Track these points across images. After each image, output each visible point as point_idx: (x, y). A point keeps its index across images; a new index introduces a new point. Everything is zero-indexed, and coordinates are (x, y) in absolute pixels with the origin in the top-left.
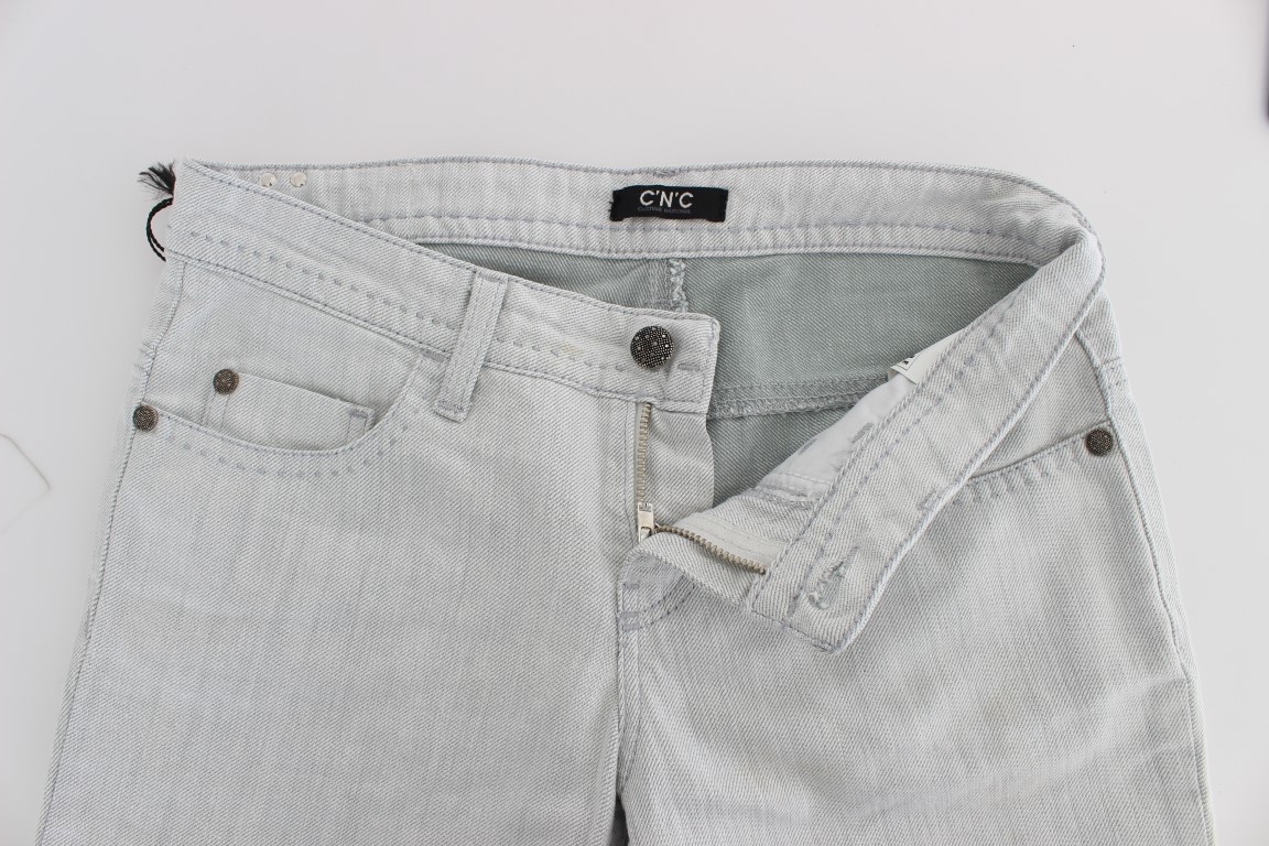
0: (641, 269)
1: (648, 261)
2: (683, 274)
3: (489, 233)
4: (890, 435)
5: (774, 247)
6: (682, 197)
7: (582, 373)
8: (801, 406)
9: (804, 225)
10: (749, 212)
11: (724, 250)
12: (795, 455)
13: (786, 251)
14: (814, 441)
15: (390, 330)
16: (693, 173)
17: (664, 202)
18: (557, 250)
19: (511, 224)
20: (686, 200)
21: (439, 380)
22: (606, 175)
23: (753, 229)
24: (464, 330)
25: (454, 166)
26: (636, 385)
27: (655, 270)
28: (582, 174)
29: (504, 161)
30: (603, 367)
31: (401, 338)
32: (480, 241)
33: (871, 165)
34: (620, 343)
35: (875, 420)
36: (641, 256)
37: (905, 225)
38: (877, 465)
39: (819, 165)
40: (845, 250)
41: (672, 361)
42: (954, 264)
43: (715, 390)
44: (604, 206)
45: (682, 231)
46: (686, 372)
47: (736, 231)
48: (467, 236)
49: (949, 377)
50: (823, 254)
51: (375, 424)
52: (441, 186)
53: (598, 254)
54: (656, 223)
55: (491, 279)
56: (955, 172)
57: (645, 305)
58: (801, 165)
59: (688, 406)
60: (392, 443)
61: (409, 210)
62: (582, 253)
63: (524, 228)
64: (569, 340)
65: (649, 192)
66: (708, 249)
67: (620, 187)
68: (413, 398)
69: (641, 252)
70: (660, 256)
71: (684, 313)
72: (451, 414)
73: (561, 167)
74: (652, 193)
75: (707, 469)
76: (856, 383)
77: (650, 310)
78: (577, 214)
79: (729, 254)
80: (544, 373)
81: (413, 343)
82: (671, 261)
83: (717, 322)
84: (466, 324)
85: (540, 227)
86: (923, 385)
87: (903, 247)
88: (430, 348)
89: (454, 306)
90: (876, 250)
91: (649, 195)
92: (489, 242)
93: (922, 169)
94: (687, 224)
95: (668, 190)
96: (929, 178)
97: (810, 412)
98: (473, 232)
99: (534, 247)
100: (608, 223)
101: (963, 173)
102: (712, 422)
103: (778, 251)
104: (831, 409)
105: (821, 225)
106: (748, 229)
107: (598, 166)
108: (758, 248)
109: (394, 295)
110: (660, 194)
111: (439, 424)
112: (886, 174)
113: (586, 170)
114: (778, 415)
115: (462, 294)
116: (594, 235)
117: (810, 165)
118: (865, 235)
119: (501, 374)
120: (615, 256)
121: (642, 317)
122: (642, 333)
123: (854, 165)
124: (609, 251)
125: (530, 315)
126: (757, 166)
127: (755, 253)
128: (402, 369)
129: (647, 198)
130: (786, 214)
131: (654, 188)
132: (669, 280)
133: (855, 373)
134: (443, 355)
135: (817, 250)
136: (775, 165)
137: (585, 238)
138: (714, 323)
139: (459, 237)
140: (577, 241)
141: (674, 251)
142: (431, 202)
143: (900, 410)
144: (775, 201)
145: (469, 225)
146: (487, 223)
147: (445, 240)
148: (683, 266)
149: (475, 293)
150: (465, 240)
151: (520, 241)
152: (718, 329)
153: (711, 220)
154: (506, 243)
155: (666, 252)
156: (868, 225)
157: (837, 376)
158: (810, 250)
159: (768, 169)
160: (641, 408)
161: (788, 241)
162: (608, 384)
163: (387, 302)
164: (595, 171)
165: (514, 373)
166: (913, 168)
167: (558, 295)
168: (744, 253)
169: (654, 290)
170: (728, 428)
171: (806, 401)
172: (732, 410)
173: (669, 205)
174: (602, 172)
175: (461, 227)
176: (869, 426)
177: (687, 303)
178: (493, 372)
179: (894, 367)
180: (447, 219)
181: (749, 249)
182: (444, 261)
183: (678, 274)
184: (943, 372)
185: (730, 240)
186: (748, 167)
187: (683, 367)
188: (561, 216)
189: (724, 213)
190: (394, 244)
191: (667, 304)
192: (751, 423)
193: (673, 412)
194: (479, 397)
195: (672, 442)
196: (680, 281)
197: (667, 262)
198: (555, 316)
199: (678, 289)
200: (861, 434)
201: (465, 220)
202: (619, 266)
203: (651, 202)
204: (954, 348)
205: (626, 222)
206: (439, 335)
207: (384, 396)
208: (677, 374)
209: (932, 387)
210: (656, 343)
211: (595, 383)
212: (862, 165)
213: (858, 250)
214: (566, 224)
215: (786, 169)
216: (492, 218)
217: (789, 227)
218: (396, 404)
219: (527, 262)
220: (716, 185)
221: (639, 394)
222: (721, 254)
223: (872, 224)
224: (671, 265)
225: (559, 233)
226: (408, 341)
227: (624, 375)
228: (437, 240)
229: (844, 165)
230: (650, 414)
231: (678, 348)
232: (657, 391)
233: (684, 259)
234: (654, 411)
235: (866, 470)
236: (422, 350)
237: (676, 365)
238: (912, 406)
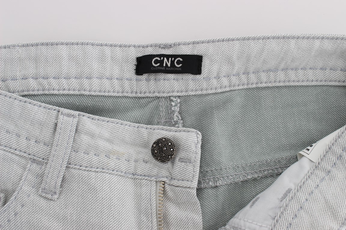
0: (155, 102)
1: (159, 98)
2: (179, 105)
3: (66, 87)
4: (302, 196)
5: (230, 86)
6: (176, 61)
7: (124, 166)
8: (249, 177)
9: (246, 73)
10: (215, 68)
11: (202, 90)
12: (248, 207)
13: (237, 88)
14: (258, 198)
15: (11, 148)
16: (182, 46)
17: (166, 64)
18: (106, 94)
19: (78, 81)
20: (178, 62)
21: (41, 176)
22: (132, 49)
23: (218, 77)
24: (54, 147)
25: (44, 48)
26: (155, 171)
27: (163, 103)
28: (118, 49)
29: (73, 44)
30: (136, 161)
31: (17, 152)
32: (61, 92)
33: (284, 38)
34: (145, 146)
35: (292, 186)
36: (155, 95)
37: (304, 69)
38: (296, 216)
39: (254, 39)
40: (270, 85)
41: (174, 158)
42: (332, 89)
43: (201, 172)
44: (131, 67)
45: (177, 80)
46: (183, 164)
47: (208, 79)
48: (54, 90)
49: (334, 159)
50: (258, 88)
51: (5, 204)
52: (36, 60)
53: (130, 95)
54: (162, 76)
55: (69, 115)
56: (332, 38)
57: (158, 123)
58: (244, 39)
59: (185, 184)
60: (16, 214)
61: (18, 74)
62: (120, 94)
63: (86, 82)
64: (116, 148)
65: (157, 58)
66: (192, 91)
67: (140, 55)
68: (26, 188)
69: (154, 92)
70: (165, 95)
71: (181, 128)
72: (49, 196)
73: (106, 45)
74: (159, 59)
75: (198, 218)
76: (279, 161)
77: (161, 127)
78: (116, 72)
79: (204, 92)
80: (103, 169)
81: (25, 155)
82: (172, 98)
83: (200, 133)
84: (55, 143)
85: (96, 82)
86: (319, 163)
87: (302, 81)
88: (35, 158)
89: (47, 133)
90: (287, 84)
91: (157, 60)
92: (66, 92)
93: (313, 38)
94: (179, 76)
95: (168, 56)
96: (317, 43)
97: (255, 180)
98: (57, 87)
99: (93, 93)
100: (135, 77)
101: (337, 39)
102: (199, 190)
103: (232, 88)
104: (266, 177)
105: (256, 72)
106: (215, 78)
107: (127, 44)
108: (221, 88)
109: (12, 127)
110: (164, 59)
111: (43, 202)
112: (293, 42)
113: (120, 46)
114: (236, 183)
115: (52, 125)
116: (127, 84)
117: (249, 39)
118: (281, 76)
119: (77, 171)
120: (140, 95)
121: (156, 131)
122: (158, 142)
123: (274, 38)
124: (136, 93)
125: (92, 135)
126: (218, 41)
127: (219, 91)
128: (20, 171)
129: (156, 62)
130: (236, 68)
131: (160, 56)
132: (171, 109)
133: (278, 156)
134: (43, 162)
135: (254, 86)
136: (228, 40)
137: (122, 86)
138: (198, 134)
139: (49, 90)
140: (117, 88)
141: (173, 92)
142: (31, 70)
143: (307, 180)
144: (230, 61)
145: (54, 83)
146: (64, 81)
147: (41, 92)
148: (179, 101)
149: (59, 125)
150: (52, 92)
151: (85, 90)
152: (200, 137)
153: (193, 74)
154: (77, 92)
155: (169, 93)
156: (282, 70)
157: (268, 158)
158: (250, 86)
159: (224, 43)
160: (159, 184)
161: (237, 83)
162: (139, 172)
163: (8, 132)
164: (125, 46)
165: (85, 170)
166: (308, 38)
167: (108, 122)
168: (213, 91)
169: (163, 114)
170: (209, 193)
171: (252, 174)
172: (211, 183)
173: (169, 65)
174: (129, 46)
175: (49, 84)
176: (289, 191)
177: (182, 121)
178: (73, 170)
179: (301, 152)
180: (41, 80)
181: (216, 89)
182: (40, 106)
183: (176, 105)
184: (330, 156)
185: (205, 85)
186: (213, 42)
187: (181, 160)
188: (108, 74)
189: (201, 69)
190: (10, 97)
191: (170, 123)
192: (221, 190)
193: (177, 186)
194: (66, 185)
195: (178, 204)
196: (177, 109)
197: (169, 99)
198: (107, 135)
199: (176, 114)
200: (285, 195)
201: (52, 80)
202: (143, 101)
203: (158, 64)
204: (336, 141)
205: (145, 76)
206: (39, 150)
207: (9, 187)
208: (178, 164)
209: (324, 164)
210: (165, 148)
211: (132, 171)
212: (278, 38)
213: (278, 84)
214: (110, 79)
215: (235, 42)
216: (67, 78)
217: (238, 75)
218: (16, 192)
219: (89, 102)
220: (195, 53)
221: (157, 176)
222: (200, 93)
223: (285, 69)
224: (172, 101)
225: (107, 84)
226: (22, 154)
227: (148, 165)
228: (36, 93)
229: (268, 38)
230: (164, 188)
231: (178, 149)
232: (168, 174)
233: (179, 97)
234: (166, 186)
235: (290, 219)
236: (31, 159)
237: (177, 159)
238: (313, 177)
